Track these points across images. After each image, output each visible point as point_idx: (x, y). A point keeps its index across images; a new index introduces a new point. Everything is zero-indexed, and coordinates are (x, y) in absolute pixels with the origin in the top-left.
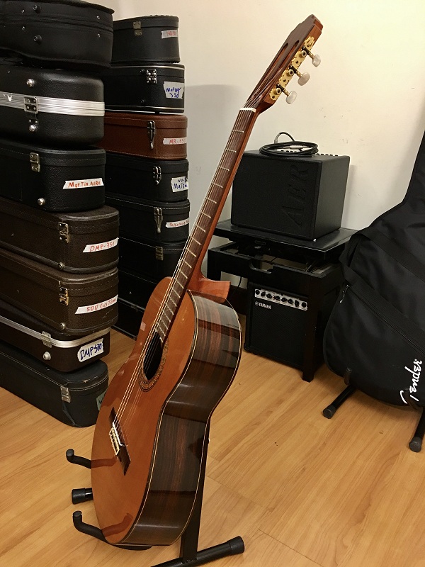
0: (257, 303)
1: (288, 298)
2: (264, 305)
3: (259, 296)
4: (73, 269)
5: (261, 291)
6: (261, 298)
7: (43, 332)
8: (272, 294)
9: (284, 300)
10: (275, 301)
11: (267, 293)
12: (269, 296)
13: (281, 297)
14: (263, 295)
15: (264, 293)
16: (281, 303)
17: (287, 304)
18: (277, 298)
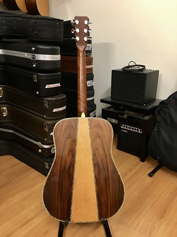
1: (134, 128)
2: (124, 131)
4: (49, 118)
5: (123, 125)
6: (123, 128)
11: (126, 126)
13: (131, 128)
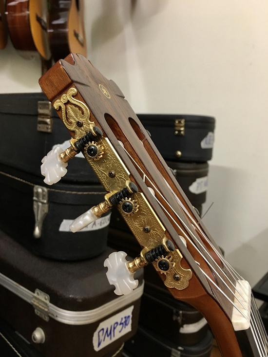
7: (37, 291)
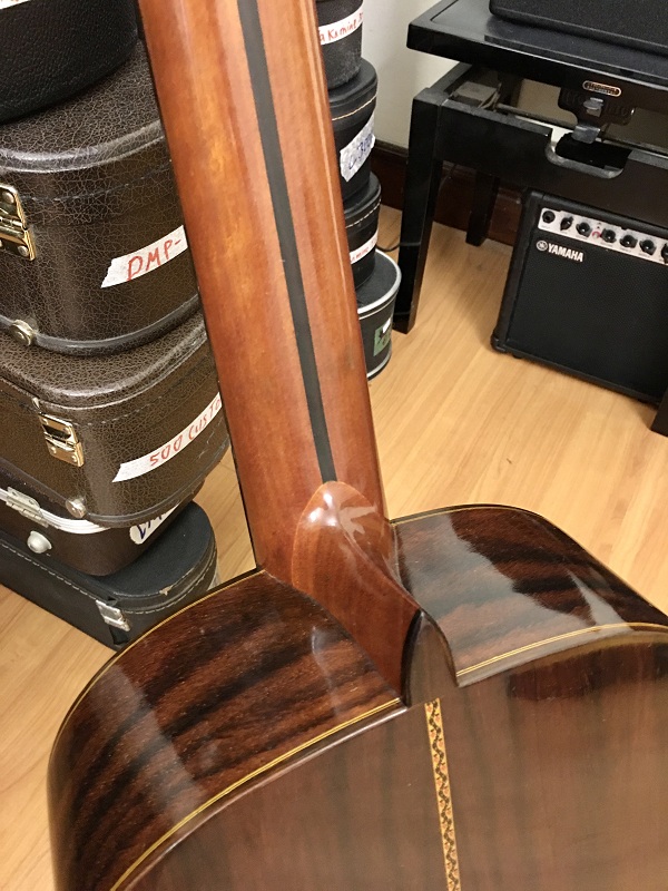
0: (541, 245)
1: (640, 237)
2: (562, 251)
3: (553, 227)
5: (560, 216)
6: (558, 232)
8: (594, 224)
9: (628, 241)
10: (599, 242)
11: (578, 220)
12: (583, 229)
13: (620, 233)
14: (565, 224)
15: (571, 220)
16: (616, 247)
17: (636, 252)
18: (609, 236)
